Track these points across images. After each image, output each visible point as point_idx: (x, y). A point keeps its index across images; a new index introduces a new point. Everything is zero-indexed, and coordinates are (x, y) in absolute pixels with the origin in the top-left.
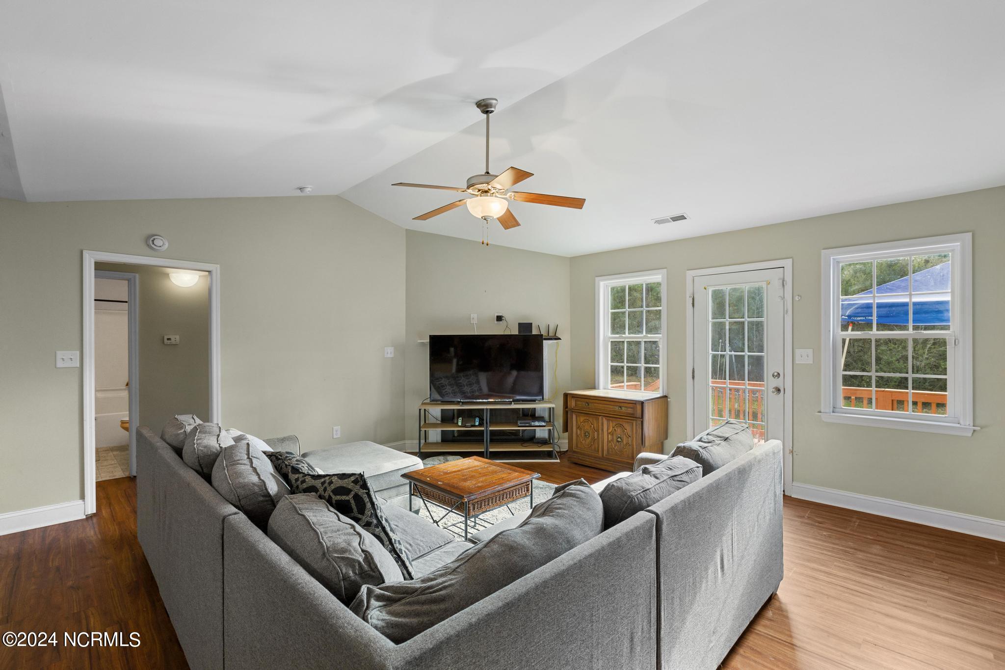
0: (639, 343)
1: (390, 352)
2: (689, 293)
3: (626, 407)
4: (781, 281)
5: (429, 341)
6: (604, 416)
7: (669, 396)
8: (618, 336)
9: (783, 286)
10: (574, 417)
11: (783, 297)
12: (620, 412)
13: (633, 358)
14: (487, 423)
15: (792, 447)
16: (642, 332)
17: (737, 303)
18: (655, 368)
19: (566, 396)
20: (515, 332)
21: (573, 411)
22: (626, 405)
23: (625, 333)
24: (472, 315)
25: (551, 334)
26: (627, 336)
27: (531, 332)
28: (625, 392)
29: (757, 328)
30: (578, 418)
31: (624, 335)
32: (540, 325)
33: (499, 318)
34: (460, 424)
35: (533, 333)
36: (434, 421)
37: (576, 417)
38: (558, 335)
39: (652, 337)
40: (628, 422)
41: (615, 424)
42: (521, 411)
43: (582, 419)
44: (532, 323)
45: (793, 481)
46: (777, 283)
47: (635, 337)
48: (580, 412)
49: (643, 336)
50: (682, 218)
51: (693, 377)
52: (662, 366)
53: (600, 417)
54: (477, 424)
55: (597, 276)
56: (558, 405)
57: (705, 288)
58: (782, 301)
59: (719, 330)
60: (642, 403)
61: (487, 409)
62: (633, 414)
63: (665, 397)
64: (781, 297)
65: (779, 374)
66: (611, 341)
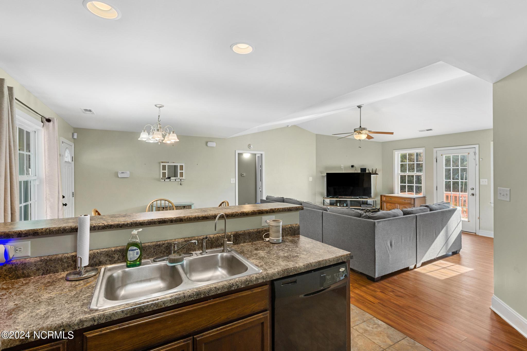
0: (413, 176)
1: (311, 179)
2: (435, 156)
3: (407, 200)
4: (474, 153)
5: (326, 175)
6: (398, 204)
7: (427, 197)
8: (403, 173)
9: (475, 155)
10: (385, 204)
11: (475, 158)
12: (405, 202)
13: (410, 182)
14: (349, 206)
15: (479, 216)
16: (414, 172)
17: (456, 161)
18: (420, 186)
19: (381, 196)
20: (359, 172)
21: (384, 202)
22: (407, 199)
23: (406, 172)
24: (341, 165)
25: (374, 172)
26: (407, 173)
27: (366, 171)
28: (407, 195)
29: (464, 170)
30: (387, 205)
31: (406, 173)
32: (369, 169)
33: (352, 166)
34: (338, 205)
35: (367, 172)
36: (327, 204)
37: (386, 204)
38: (377, 172)
39: (419, 174)
40: (408, 206)
41: (403, 207)
42: (361, 201)
43: (388, 205)
44: (366, 168)
45: (479, 229)
46: (472, 154)
47: (411, 174)
48: (387, 202)
49: (415, 173)
50: (431, 130)
51: (437, 189)
52: (423, 185)
53: (396, 204)
54: (345, 205)
55: (394, 150)
56: (378, 199)
57: (442, 155)
58: (475, 161)
59: (448, 171)
60: (414, 199)
61: (349, 200)
62: (410, 203)
63: (424, 197)
64: (474, 159)
65: (473, 189)
66: (400, 175)
